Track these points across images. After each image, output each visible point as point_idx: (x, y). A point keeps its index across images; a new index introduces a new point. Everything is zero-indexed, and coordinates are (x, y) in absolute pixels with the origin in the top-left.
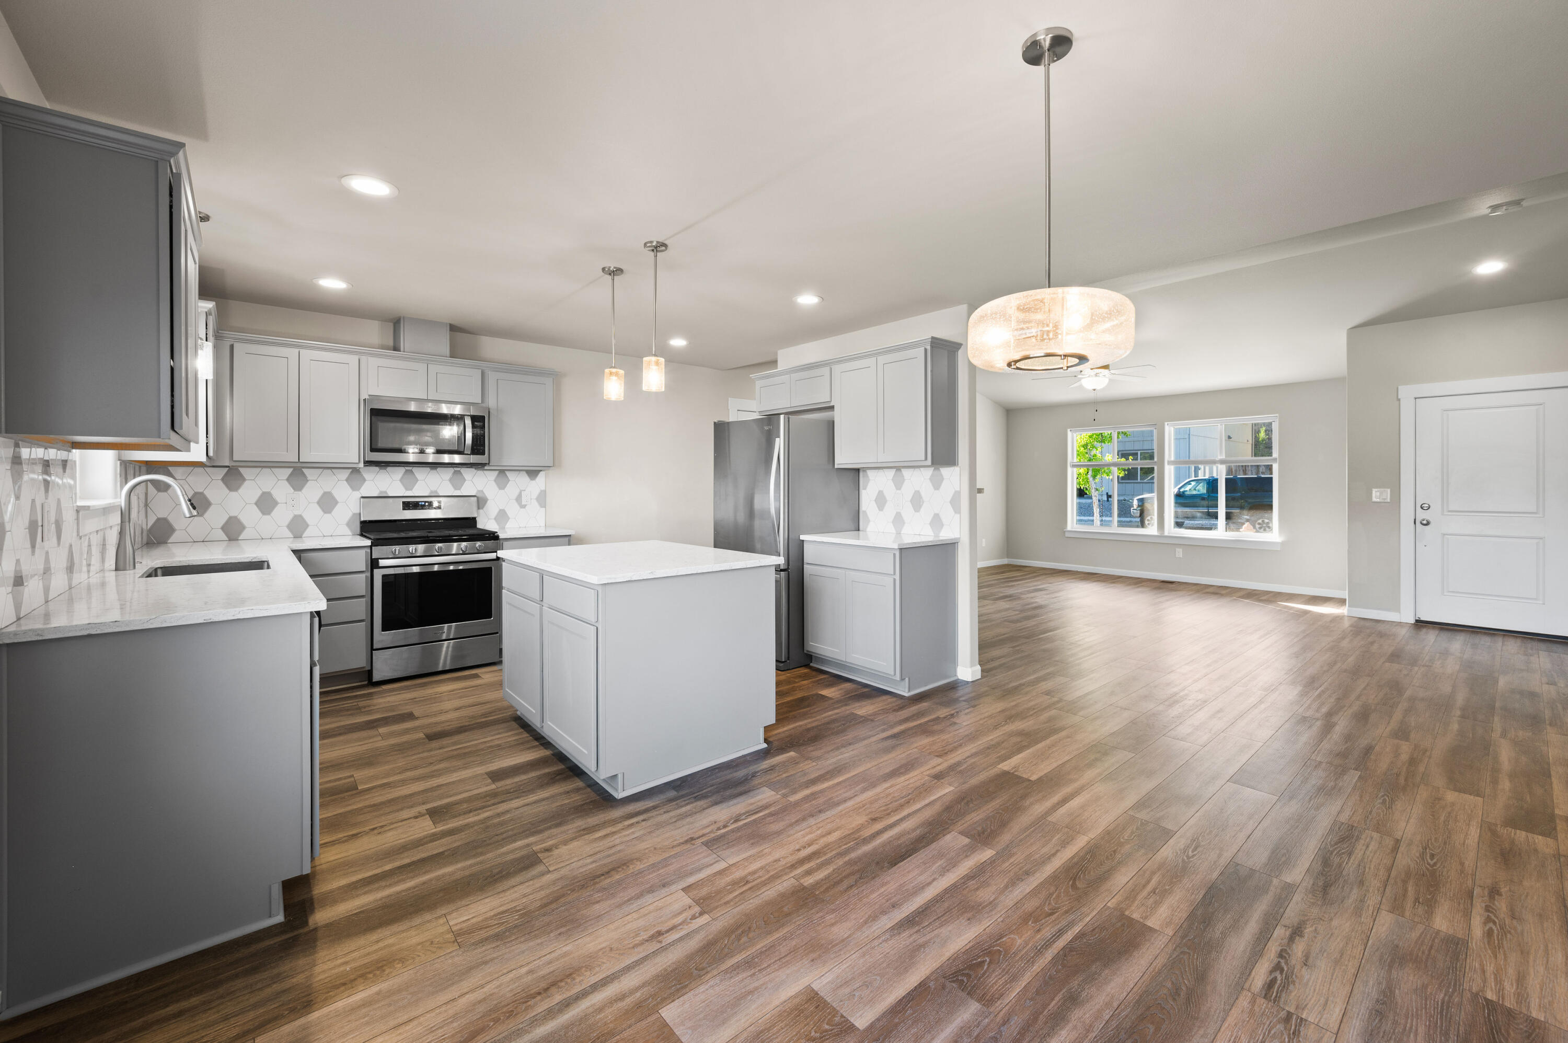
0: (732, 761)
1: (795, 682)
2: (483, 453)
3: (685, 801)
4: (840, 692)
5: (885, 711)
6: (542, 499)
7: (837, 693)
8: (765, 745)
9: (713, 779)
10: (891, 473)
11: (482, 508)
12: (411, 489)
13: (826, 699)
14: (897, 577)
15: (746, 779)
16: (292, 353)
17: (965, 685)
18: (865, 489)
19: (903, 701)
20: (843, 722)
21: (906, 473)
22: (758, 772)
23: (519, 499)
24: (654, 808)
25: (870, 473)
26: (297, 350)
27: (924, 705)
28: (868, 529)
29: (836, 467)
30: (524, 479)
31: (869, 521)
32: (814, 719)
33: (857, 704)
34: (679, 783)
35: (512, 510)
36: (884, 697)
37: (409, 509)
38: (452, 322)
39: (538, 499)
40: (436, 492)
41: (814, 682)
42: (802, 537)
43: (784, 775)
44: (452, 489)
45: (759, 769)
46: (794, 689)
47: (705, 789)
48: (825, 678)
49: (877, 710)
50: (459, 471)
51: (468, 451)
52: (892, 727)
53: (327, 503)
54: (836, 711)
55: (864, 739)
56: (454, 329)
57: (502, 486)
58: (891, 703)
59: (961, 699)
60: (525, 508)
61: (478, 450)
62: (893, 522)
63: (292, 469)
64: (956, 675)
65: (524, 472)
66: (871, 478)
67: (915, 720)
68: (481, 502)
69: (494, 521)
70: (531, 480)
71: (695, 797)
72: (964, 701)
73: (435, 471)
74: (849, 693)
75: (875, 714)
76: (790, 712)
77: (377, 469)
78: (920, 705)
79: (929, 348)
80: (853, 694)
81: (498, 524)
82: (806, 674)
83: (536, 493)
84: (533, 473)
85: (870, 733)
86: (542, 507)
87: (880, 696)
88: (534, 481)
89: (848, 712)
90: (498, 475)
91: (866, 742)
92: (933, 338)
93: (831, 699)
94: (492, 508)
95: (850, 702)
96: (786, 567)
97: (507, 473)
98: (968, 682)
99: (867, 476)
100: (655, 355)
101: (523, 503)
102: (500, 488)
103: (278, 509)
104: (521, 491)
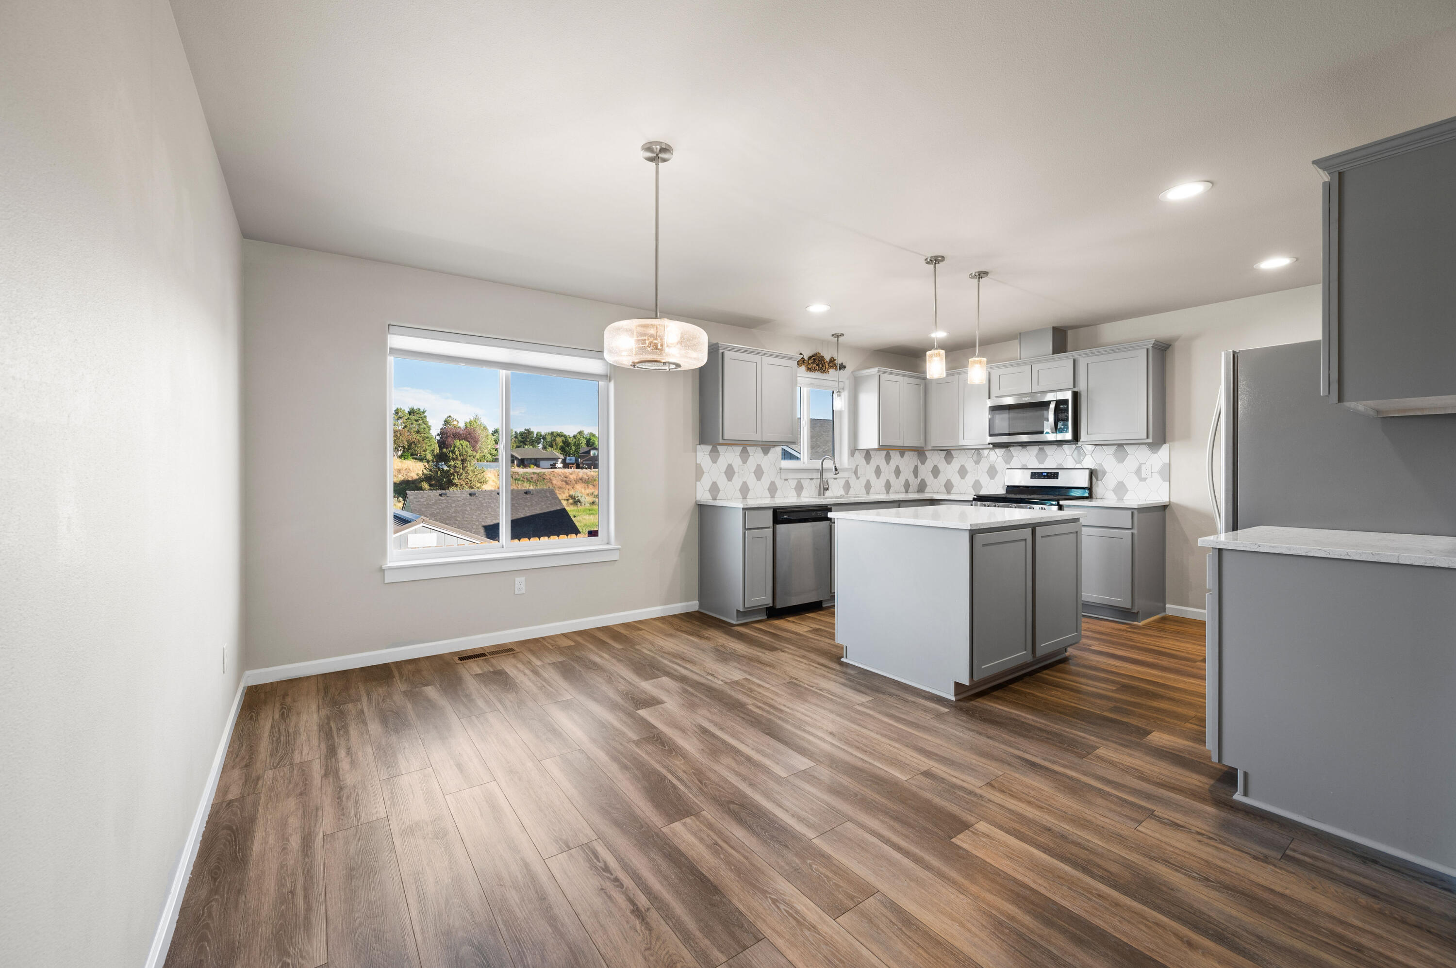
6: (1167, 473)
11: (1101, 479)
12: (1042, 463)
16: (955, 379)
23: (1138, 472)
26: (957, 377)
30: (1144, 452)
35: (1131, 482)
37: (1035, 478)
38: (1055, 325)
39: (1160, 472)
40: (1061, 465)
44: (1073, 462)
53: (992, 472)
57: (1121, 460)
60: (1145, 481)
65: (1143, 446)
68: (1098, 474)
69: (1112, 490)
70: (1154, 453)
81: (1116, 495)
83: (1157, 467)
84: (1155, 446)
86: (1164, 481)
88: (1156, 455)
90: (1116, 450)
97: (1124, 446)
101: (1143, 476)
102: (1119, 462)
103: (968, 475)
104: (1141, 464)
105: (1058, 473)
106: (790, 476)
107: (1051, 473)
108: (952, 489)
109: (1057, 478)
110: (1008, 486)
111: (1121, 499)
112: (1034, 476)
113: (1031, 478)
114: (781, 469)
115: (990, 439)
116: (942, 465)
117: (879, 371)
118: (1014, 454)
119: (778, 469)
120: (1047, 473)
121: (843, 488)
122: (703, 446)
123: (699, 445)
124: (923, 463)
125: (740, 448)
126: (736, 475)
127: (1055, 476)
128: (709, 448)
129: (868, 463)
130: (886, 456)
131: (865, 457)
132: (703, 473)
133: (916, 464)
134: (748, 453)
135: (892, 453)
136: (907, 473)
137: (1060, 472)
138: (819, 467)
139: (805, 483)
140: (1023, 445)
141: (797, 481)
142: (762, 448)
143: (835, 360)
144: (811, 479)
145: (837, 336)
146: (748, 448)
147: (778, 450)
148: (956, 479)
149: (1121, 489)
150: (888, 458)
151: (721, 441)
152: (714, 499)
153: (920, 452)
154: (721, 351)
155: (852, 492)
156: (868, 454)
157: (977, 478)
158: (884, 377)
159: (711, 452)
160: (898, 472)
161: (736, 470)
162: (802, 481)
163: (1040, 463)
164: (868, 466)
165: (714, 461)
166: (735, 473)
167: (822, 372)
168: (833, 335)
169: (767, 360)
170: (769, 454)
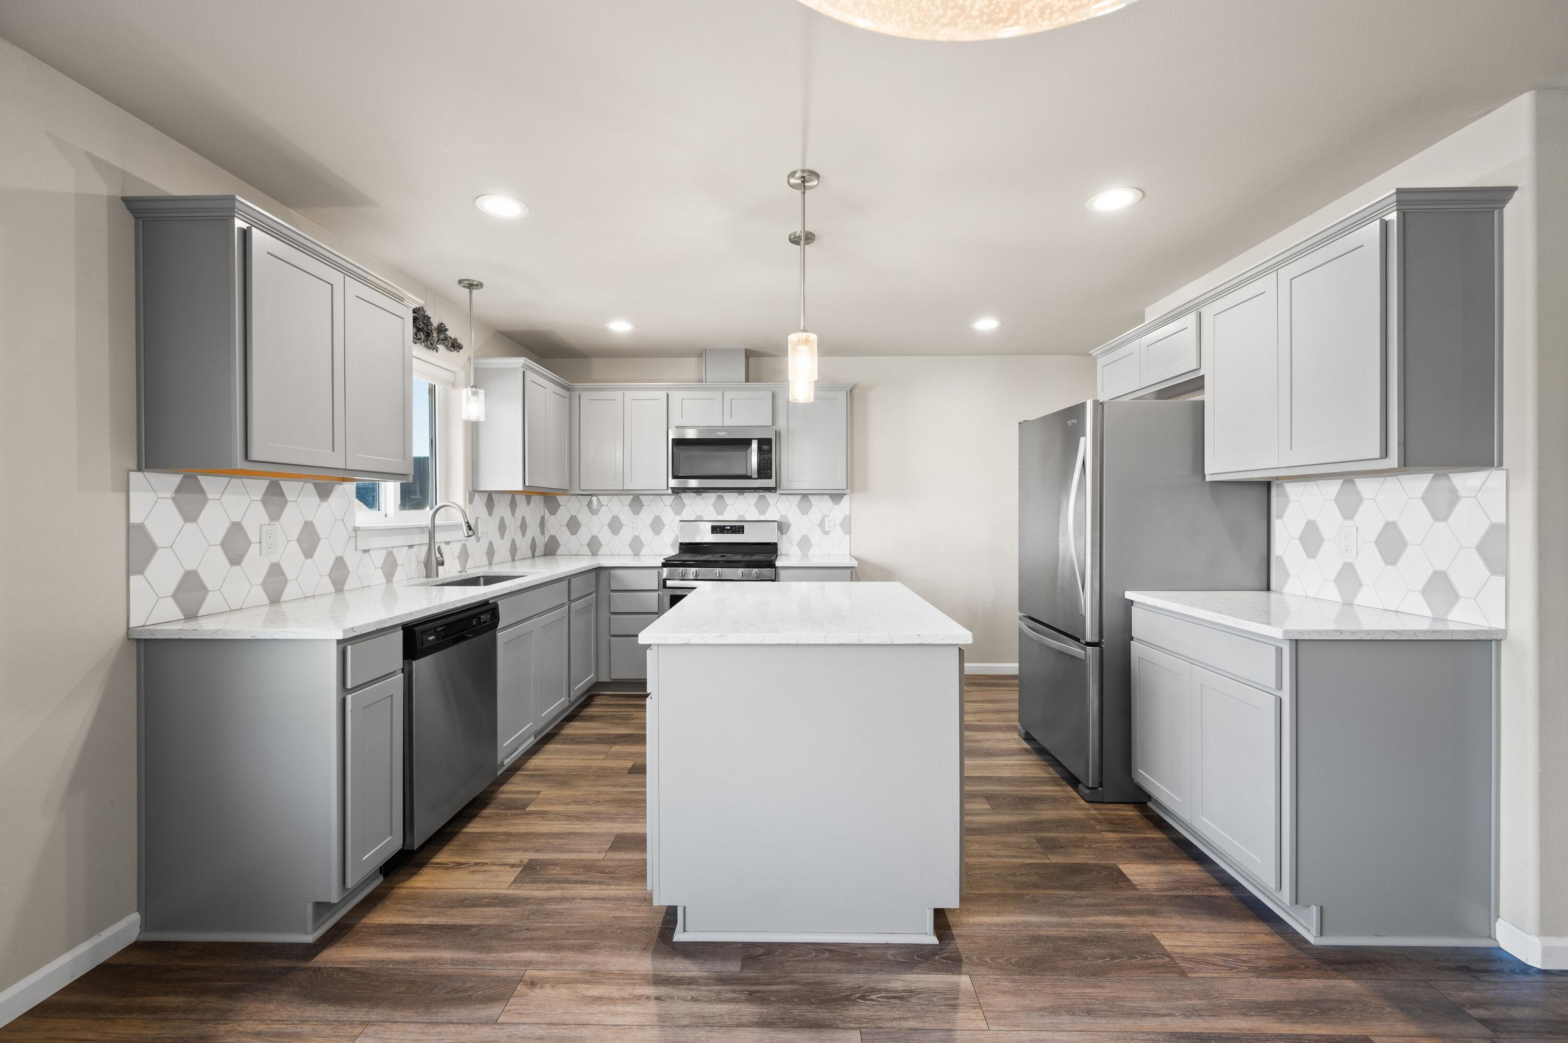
0: (863, 947)
1: (1094, 830)
2: (770, 478)
3: (734, 991)
4: (1162, 879)
5: (1230, 963)
6: (847, 525)
7: (1154, 879)
8: (934, 940)
9: (806, 971)
10: (1333, 488)
11: (786, 533)
12: (722, 514)
13: (1122, 884)
14: (1286, 695)
15: (847, 998)
16: (618, 395)
17: (1513, 972)
18: (1280, 517)
19: (1294, 951)
20: (1116, 951)
21: (1364, 486)
22: (880, 991)
23: (822, 524)
24: (692, 981)
25: (1291, 489)
26: (622, 392)
27: (1347, 985)
28: (1286, 590)
29: (1208, 479)
30: (827, 503)
31: (1287, 575)
32: (1066, 920)
33: (1177, 920)
34: (762, 951)
35: (816, 536)
36: (1252, 926)
37: (717, 533)
38: (747, 347)
39: (841, 525)
40: (743, 516)
41: (1127, 841)
42: (1129, 595)
43: (911, 1024)
44: (758, 514)
45: (884, 986)
46: (1078, 844)
47: (779, 984)
48: (1153, 839)
49: (1212, 951)
50: (764, 496)
51: (755, 475)
52: (1217, 1011)
53: (657, 525)
54: (1121, 919)
55: (1129, 1014)
56: (749, 354)
57: (805, 511)
58: (1260, 946)
59: (1473, 1012)
60: (828, 534)
61: (766, 474)
62: (1336, 581)
63: (632, 497)
64: (1491, 936)
65: (828, 496)
66: (1292, 498)
67: (1292, 1019)
68: (782, 527)
69: (796, 546)
70: (835, 504)
71: (751, 993)
72: (1484, 1022)
73: (742, 496)
74: (1177, 889)
75: (1202, 960)
76: (1035, 886)
77: (694, 494)
78: (1332, 982)
79: (1393, 216)
80: (1186, 893)
81: (800, 550)
82: (1125, 818)
83: (840, 519)
84: (836, 496)
85: (1154, 1005)
86: (846, 534)
87: (1245, 918)
88: (838, 506)
89: (1144, 931)
90: (800, 501)
91: (1128, 1024)
92: (1399, 191)
93: (1133, 887)
94: (795, 534)
95: (1165, 909)
96: (1096, 640)
97: (809, 496)
98: (1526, 969)
99: (1285, 495)
100: (804, 331)
101: (827, 529)
102: (803, 514)
103: (623, 531)
104: (824, 516)
105: (743, 527)
106: (375, 543)
107: (735, 526)
108: (599, 549)
109: (743, 533)
110: (681, 544)
111: (805, 555)
112: (715, 530)
113: (712, 533)
114: (356, 530)
115: (673, 483)
116: (584, 516)
117: (525, 366)
118: (685, 503)
119: (350, 529)
120: (731, 527)
121: (459, 558)
122: (154, 477)
123: (139, 469)
124: (553, 512)
125: (265, 483)
126: (253, 550)
127: (739, 530)
128: (175, 480)
129: (490, 514)
130: (511, 502)
131: (486, 505)
132: (153, 548)
133: (542, 514)
134: (283, 495)
135: (517, 497)
136: (533, 529)
137: (746, 525)
138: (427, 522)
139: (401, 556)
140: (698, 491)
141: (384, 553)
142: (315, 485)
143: (447, 330)
144: (411, 547)
145: (471, 286)
146: (283, 484)
147: (351, 488)
148: (605, 536)
149: (805, 543)
150: (513, 505)
151: (240, 464)
152: (191, 616)
153: (550, 498)
154: (239, 224)
155: (470, 564)
156: (490, 498)
157: (637, 534)
158: (530, 375)
159: (178, 490)
160: (523, 526)
161: (253, 535)
162: (395, 551)
163: (718, 514)
164: (490, 518)
165: (190, 515)
166: (249, 543)
167: (427, 347)
168: (460, 282)
169: (354, 287)
170: (332, 499)
